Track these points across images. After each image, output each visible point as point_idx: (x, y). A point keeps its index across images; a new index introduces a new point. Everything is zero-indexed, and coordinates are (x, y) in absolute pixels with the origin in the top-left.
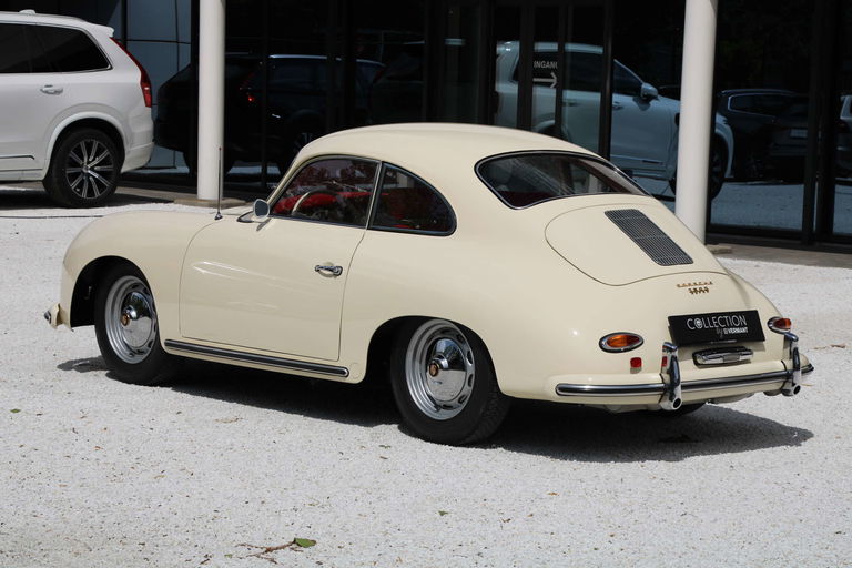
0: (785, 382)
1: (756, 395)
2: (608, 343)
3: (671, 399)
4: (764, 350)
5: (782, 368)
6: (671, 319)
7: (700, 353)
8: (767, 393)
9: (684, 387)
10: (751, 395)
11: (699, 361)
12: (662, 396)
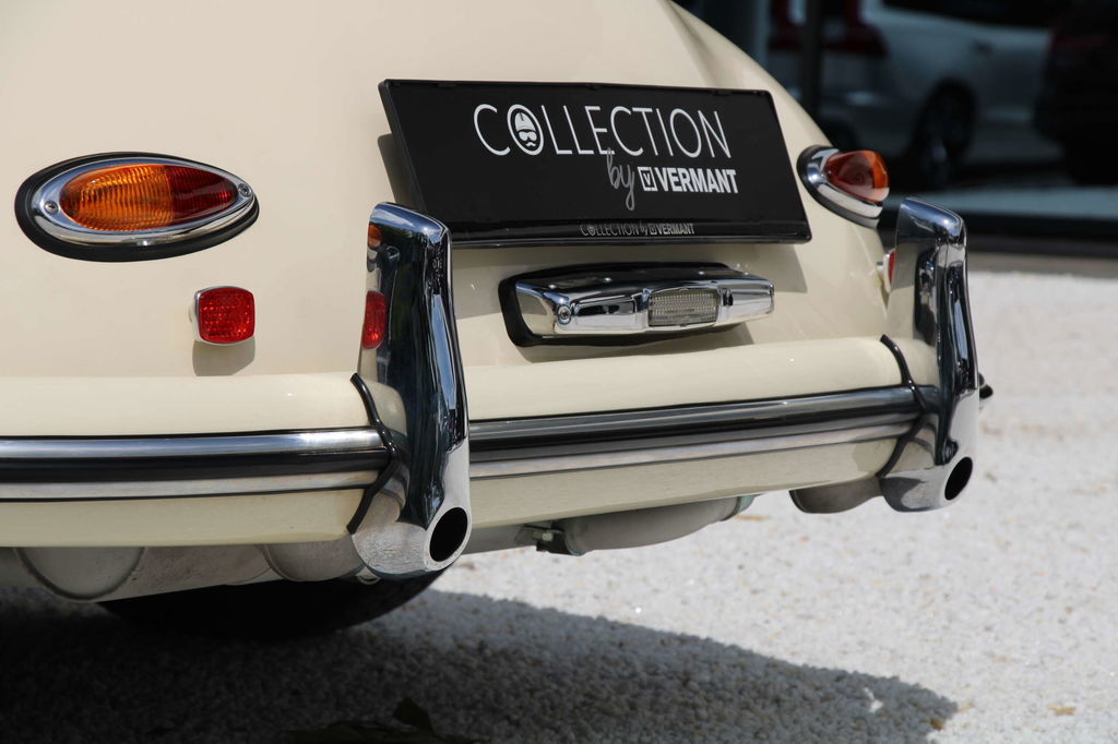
0: (901, 442)
1: (759, 505)
2: (70, 203)
3: (414, 513)
4: (798, 285)
5: (886, 371)
6: (401, 97)
7: (538, 279)
8: (809, 500)
9: (483, 450)
10: (734, 506)
11: (536, 323)
12: (369, 492)
